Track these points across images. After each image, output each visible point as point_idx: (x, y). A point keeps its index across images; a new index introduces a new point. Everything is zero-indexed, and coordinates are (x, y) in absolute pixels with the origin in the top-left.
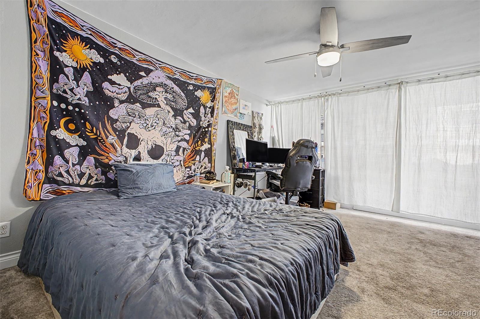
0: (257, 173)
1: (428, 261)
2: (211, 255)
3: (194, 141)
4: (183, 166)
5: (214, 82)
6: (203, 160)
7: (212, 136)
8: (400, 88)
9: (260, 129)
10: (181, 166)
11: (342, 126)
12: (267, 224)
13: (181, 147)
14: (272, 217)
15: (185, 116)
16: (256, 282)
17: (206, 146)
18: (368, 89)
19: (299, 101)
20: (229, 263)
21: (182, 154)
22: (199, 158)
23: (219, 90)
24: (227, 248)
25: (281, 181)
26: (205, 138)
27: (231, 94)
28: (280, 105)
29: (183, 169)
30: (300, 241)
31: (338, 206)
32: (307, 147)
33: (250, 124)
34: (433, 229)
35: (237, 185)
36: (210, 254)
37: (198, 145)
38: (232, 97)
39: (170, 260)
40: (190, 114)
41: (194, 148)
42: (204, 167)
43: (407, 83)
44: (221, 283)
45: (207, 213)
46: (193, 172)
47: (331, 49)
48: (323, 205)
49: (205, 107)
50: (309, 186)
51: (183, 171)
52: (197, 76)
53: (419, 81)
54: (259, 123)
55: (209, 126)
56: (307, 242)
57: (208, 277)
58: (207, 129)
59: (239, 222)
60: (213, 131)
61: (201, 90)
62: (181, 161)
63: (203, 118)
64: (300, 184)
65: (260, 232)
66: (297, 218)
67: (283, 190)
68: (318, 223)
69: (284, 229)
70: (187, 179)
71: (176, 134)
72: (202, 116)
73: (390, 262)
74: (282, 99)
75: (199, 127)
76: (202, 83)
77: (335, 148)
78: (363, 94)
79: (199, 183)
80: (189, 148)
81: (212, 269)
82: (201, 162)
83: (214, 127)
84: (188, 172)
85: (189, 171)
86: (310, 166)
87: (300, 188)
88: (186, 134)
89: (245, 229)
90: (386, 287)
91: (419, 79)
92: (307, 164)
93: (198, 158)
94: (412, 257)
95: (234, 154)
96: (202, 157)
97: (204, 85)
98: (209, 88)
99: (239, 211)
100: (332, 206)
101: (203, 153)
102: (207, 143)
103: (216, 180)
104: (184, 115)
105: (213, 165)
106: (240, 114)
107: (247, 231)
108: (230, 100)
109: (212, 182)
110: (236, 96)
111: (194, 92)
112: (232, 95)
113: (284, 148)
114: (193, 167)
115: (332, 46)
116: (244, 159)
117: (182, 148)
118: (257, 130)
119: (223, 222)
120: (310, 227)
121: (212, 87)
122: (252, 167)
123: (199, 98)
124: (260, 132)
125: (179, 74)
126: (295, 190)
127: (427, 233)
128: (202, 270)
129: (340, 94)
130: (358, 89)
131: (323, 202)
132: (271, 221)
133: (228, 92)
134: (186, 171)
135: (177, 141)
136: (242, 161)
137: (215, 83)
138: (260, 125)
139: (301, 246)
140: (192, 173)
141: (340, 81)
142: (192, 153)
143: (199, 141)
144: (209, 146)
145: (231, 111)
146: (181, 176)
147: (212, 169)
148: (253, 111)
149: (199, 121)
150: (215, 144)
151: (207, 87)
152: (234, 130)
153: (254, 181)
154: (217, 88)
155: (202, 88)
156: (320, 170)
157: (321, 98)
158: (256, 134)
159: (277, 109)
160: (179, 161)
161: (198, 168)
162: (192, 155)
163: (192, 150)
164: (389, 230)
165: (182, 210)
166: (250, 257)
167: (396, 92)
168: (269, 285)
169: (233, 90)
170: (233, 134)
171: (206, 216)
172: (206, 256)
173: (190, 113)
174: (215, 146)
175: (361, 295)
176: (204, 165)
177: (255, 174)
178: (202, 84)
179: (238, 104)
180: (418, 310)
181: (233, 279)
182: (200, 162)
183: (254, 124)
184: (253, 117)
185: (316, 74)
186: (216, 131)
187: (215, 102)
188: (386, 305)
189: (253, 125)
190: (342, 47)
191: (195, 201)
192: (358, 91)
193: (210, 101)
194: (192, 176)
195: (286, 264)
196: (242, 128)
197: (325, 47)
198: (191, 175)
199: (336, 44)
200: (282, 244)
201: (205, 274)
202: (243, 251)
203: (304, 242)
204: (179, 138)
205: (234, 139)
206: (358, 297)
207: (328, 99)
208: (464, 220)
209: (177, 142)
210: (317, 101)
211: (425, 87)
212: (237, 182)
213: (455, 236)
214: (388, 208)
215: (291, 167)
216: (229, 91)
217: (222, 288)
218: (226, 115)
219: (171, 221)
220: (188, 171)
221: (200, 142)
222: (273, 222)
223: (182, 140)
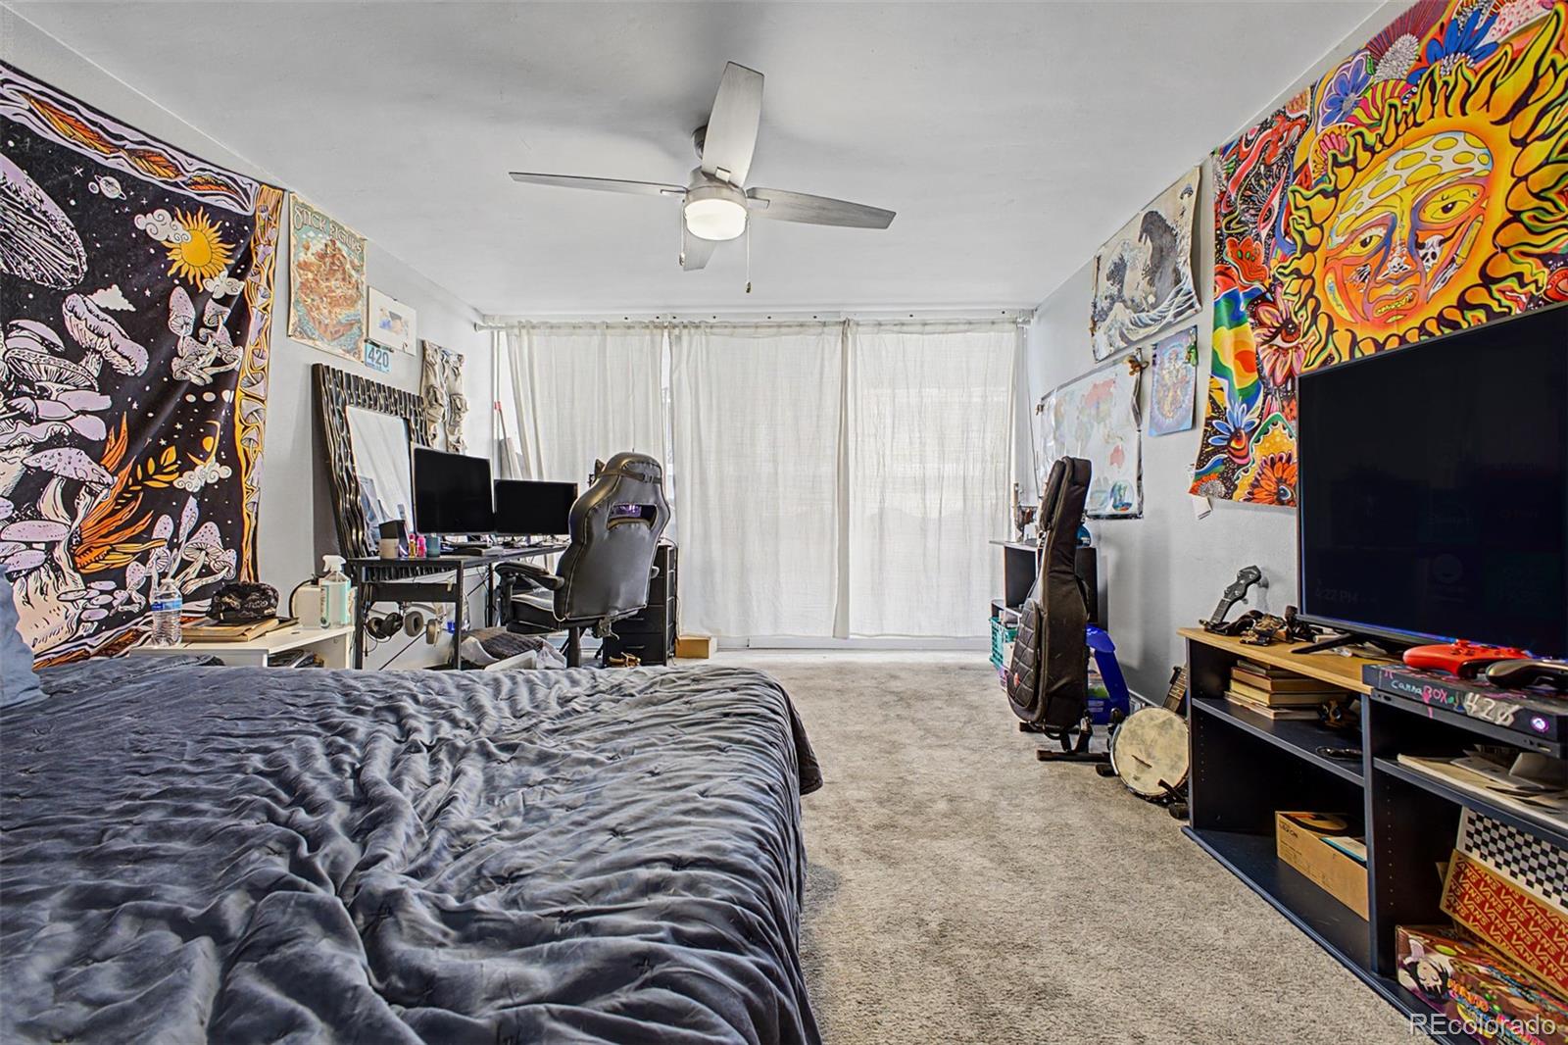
0: (466, 572)
1: (922, 738)
2: (491, 925)
3: (140, 447)
4: (66, 569)
5: (245, 191)
6: (190, 535)
7: (239, 428)
8: (844, 334)
9: (456, 409)
10: (57, 569)
11: (719, 420)
12: (607, 746)
13: (51, 475)
14: (602, 718)
15: (70, 321)
16: (715, 949)
17: (209, 471)
18: (779, 326)
19: (592, 331)
20: (586, 924)
21: (61, 511)
22: (171, 528)
23: (271, 233)
24: (532, 875)
25: (559, 594)
26: (206, 435)
27: (328, 260)
28: (528, 333)
29: (72, 586)
30: (741, 770)
31: (713, 645)
32: (641, 477)
33: (412, 388)
34: (910, 664)
35: (375, 629)
36: (484, 924)
37: (159, 470)
38: (332, 272)
39: (313, 1031)
40: (103, 315)
41: (136, 482)
42: (197, 566)
43: (858, 324)
44: (615, 1011)
45: (322, 763)
46: (136, 596)
47: (725, 192)
48: (674, 652)
49: (195, 294)
50: (644, 601)
51: (71, 596)
52: (144, 143)
53: (880, 324)
54: (449, 387)
55: (221, 382)
56: (758, 768)
57: (562, 1012)
58: (209, 397)
59: (495, 764)
60: (244, 407)
61: (174, 216)
62: (51, 546)
63: (186, 345)
64: (617, 595)
65: (604, 779)
66: (687, 703)
67: (566, 621)
68: (748, 704)
69: (673, 746)
70: (98, 631)
71: (12, 409)
72: (182, 333)
73: (864, 764)
74: (536, 315)
75: (163, 385)
76: (179, 180)
77: (703, 482)
78: (769, 336)
79: (179, 646)
80: (108, 479)
81: (542, 976)
82: (178, 546)
83: (249, 390)
84: (107, 599)
85: (111, 593)
86: (647, 536)
87: (616, 608)
88: (84, 413)
89: (540, 783)
90: (876, 827)
91: (879, 319)
92: (640, 533)
93: (164, 526)
94: (895, 737)
95: (353, 504)
96: (185, 520)
97: (190, 193)
98: (215, 214)
99: (463, 725)
100: (698, 649)
101: (192, 502)
102: (213, 457)
103: (276, 621)
104: (68, 316)
105: (247, 554)
106: (370, 347)
107: (557, 787)
108: (324, 284)
109: (256, 629)
110: (353, 272)
111: (131, 215)
112: (333, 263)
113: (546, 480)
114: (136, 574)
115: (730, 185)
116: (401, 524)
117: (55, 481)
118: (441, 411)
119: (428, 782)
120: (734, 719)
121: (235, 210)
122: (443, 554)
123: (163, 251)
124: (453, 424)
125: (26, 105)
126: (603, 618)
127: (903, 674)
128: (501, 1002)
129: (711, 327)
130: (756, 320)
131: (673, 642)
132: (614, 733)
133: (313, 250)
134: (93, 593)
135: (23, 445)
136: (393, 529)
137: (247, 196)
138: (453, 396)
139: (751, 784)
140: (130, 601)
141: (748, 291)
142: (124, 506)
143: (165, 448)
144: (226, 472)
145: (331, 329)
146: (58, 620)
147: (244, 572)
148: (423, 342)
149: (165, 351)
150: (258, 462)
151: (206, 206)
152: (348, 407)
153: (454, 604)
154: (260, 223)
155: (182, 206)
156: (667, 546)
157: (659, 331)
158: (437, 428)
159: (515, 346)
160: (43, 547)
161: (163, 575)
162: (125, 515)
163: (126, 489)
164: (838, 685)
165: (155, 786)
166: (643, 873)
167: (836, 342)
168: (746, 938)
169: (338, 244)
170: (344, 423)
171: (321, 777)
172: (467, 939)
173: (106, 310)
174: (253, 473)
175: (838, 869)
176: (201, 559)
177: (459, 576)
178: (176, 185)
179: (360, 306)
180: (944, 853)
181: (648, 975)
182: (173, 545)
183: (431, 389)
184: (426, 365)
185: (683, 256)
186: (259, 405)
187: (249, 278)
188: (890, 871)
189: (428, 392)
190: (752, 194)
191: (210, 727)
192: (757, 327)
193: (226, 273)
194: (131, 616)
195: (750, 852)
196: (382, 402)
197: (710, 180)
198: (127, 608)
199: (741, 185)
200: (702, 794)
201: (541, 1007)
202: (598, 863)
203: (749, 768)
204: (41, 433)
205: (348, 443)
206: (834, 876)
207: (679, 338)
208: (954, 635)
209: (22, 452)
210: (648, 338)
211: (889, 338)
212: (371, 615)
213: (944, 669)
214: (824, 631)
215: (594, 544)
216: (317, 246)
217: (639, 1026)
218: (310, 343)
219: (127, 853)
220: (102, 592)
221: (170, 454)
222: (622, 733)
223: (56, 441)
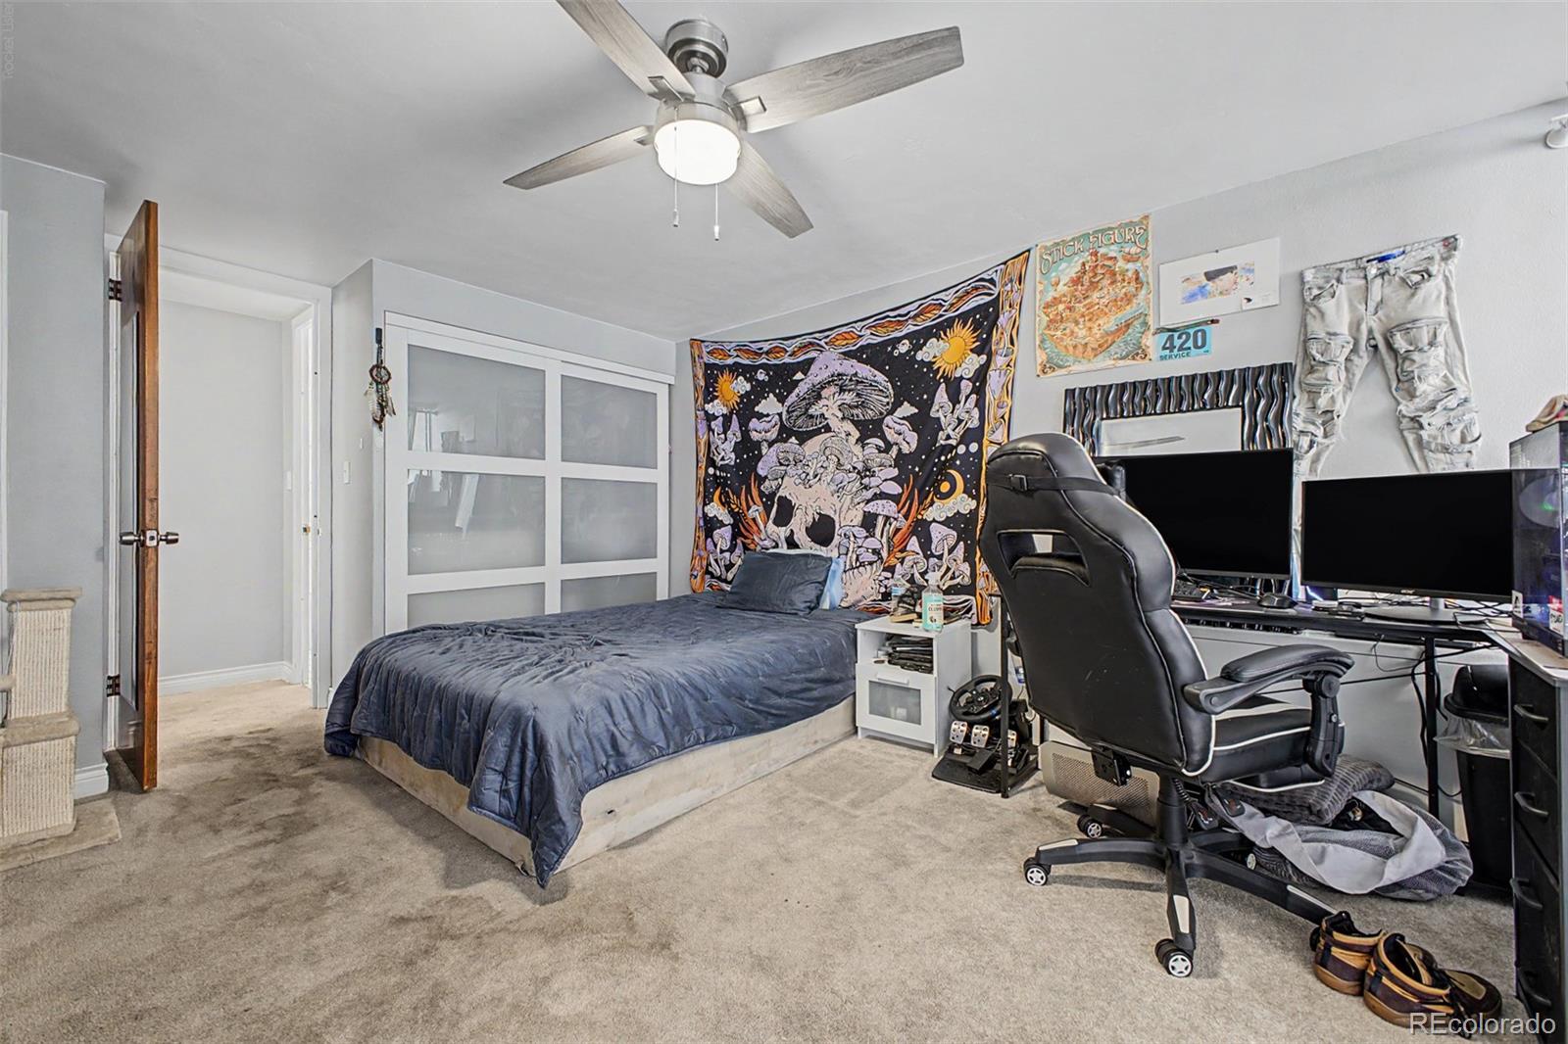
5: (990, 281)
10: (882, 563)
13: (877, 513)
15: (886, 431)
17: (959, 505)
26: (943, 481)
27: (1086, 278)
38: (1093, 286)
40: (902, 422)
46: (902, 584)
49: (950, 384)
51: (875, 578)
52: (920, 305)
54: (1385, 319)
61: (938, 338)
71: (862, 485)
72: (938, 414)
76: (941, 312)
80: (897, 515)
83: (992, 438)
84: (886, 582)
85: (889, 579)
88: (886, 480)
96: (935, 539)
97: (949, 315)
98: (967, 315)
101: (940, 527)
102: (960, 494)
104: (886, 428)
108: (1080, 305)
110: (1128, 266)
111: (914, 355)
112: (1094, 276)
117: (879, 516)
121: (981, 303)
123: (932, 364)
125: (870, 331)
133: (1065, 280)
135: (864, 501)
137: (993, 283)
145: (1093, 344)
148: (1302, 273)
149: (928, 432)
151: (961, 314)
152: (1102, 423)
154: (1003, 297)
155: (943, 329)
160: (870, 551)
169: (1104, 250)
173: (903, 418)
176: (953, 567)
178: (939, 317)
179: (1143, 295)
182: (931, 556)
184: (1305, 308)
187: (992, 348)
193: (973, 355)
204: (870, 494)
209: (863, 505)
216: (1071, 273)
220: (886, 578)
223: (876, 497)
